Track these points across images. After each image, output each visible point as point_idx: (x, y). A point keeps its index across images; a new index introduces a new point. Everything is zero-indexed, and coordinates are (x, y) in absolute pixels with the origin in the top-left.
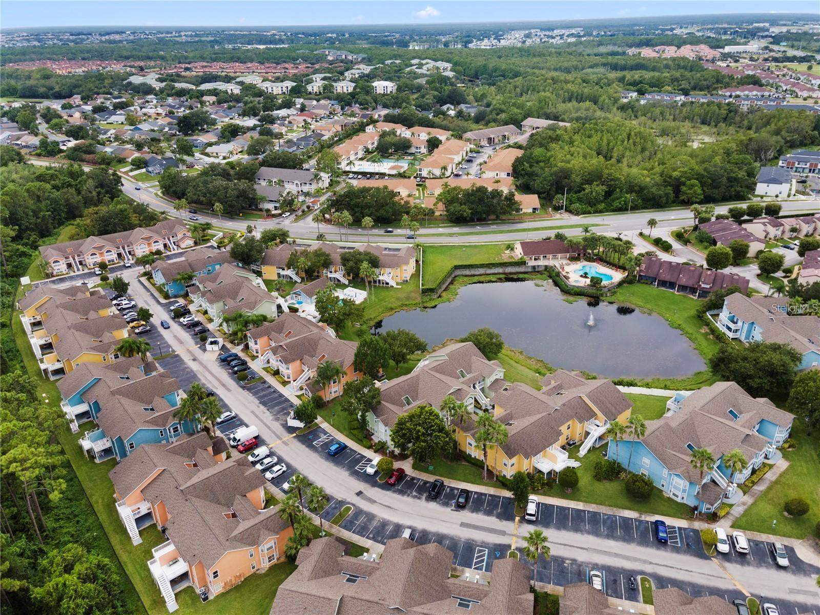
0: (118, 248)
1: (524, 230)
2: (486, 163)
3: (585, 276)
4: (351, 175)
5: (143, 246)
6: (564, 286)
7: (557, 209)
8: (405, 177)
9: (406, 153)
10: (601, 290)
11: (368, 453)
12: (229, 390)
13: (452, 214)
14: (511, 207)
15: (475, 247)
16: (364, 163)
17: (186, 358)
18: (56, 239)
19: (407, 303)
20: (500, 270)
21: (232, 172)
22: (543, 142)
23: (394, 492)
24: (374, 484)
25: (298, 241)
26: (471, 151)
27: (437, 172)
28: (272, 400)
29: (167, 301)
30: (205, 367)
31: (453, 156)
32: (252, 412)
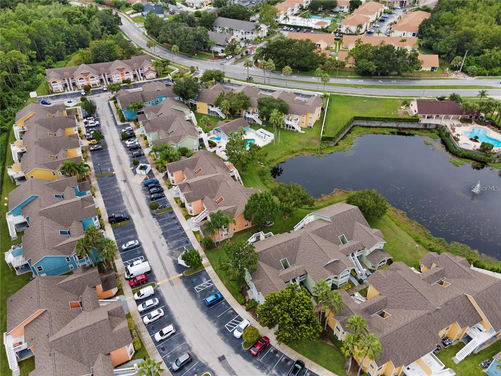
0: (100, 75)
1: (421, 87)
2: (396, 23)
3: (475, 139)
4: (285, 28)
5: (117, 75)
6: (453, 147)
7: (454, 69)
8: (327, 32)
9: (332, 11)
10: (490, 156)
11: (241, 310)
12: (142, 216)
13: (360, 68)
14: (412, 66)
15: (376, 99)
16: (298, 18)
17: (119, 178)
18: (67, 63)
19: (307, 148)
20: (394, 125)
21: (196, 19)
22: (450, 6)
23: (255, 364)
24: (238, 351)
25: (232, 81)
26: (384, 12)
27: (354, 29)
28: (173, 232)
29: (122, 124)
30: (131, 190)
31: (369, 16)
32: (154, 243)
